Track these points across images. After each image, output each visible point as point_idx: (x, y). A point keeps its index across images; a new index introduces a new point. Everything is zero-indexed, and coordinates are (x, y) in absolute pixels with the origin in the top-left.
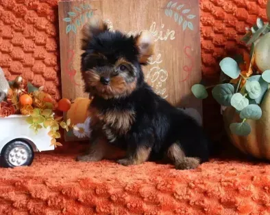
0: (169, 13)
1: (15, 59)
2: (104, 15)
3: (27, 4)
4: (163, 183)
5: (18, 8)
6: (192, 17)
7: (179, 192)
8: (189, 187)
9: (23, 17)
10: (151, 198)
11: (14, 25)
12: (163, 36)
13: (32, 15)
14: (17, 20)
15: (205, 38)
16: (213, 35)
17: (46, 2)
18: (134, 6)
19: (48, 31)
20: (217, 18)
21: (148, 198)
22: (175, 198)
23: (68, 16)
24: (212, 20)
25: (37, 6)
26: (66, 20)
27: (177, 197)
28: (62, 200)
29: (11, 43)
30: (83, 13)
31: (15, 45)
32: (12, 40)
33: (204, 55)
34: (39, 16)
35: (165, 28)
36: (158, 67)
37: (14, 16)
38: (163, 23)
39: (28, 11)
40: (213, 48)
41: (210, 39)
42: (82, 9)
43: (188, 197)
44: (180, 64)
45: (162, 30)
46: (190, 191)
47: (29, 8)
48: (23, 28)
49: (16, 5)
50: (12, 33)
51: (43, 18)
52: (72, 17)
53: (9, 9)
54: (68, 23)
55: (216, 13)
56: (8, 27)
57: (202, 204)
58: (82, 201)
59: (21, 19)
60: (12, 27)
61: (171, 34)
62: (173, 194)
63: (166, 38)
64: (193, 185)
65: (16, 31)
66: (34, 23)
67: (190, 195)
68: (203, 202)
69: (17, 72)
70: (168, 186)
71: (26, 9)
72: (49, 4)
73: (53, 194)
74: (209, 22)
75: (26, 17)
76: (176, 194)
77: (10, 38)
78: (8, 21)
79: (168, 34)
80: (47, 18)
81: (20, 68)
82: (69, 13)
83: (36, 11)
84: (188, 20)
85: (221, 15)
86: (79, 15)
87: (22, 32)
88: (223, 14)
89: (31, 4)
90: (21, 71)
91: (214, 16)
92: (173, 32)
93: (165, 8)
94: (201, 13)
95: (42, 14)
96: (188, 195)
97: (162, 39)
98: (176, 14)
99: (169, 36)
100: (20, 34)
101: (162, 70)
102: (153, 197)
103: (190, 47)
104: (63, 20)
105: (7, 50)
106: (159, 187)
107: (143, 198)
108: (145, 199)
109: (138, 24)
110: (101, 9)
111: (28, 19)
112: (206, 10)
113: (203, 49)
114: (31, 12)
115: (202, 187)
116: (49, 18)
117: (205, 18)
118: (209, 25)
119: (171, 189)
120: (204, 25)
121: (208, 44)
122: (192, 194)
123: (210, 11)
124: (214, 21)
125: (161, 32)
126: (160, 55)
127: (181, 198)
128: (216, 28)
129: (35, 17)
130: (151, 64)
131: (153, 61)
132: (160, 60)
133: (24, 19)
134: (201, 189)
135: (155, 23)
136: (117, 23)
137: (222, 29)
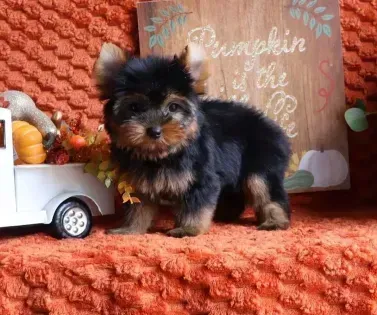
0: (295, 13)
1: (77, 87)
2: (202, 19)
3: (92, 9)
4: (306, 252)
5: (79, 13)
6: (328, 17)
7: (331, 266)
8: (345, 257)
9: (86, 26)
10: (290, 274)
11: (74, 39)
12: (288, 48)
13: (99, 23)
14: (78, 31)
15: (348, 49)
16: (359, 44)
17: (119, 4)
18: (245, 5)
19: (123, 45)
20: (365, 19)
21: (286, 274)
22: (324, 273)
23: (152, 23)
24: (356, 22)
25: (105, 10)
26: (148, 29)
27: (328, 273)
28: (161, 279)
29: (70, 64)
30: (172, 18)
31: (76, 67)
32: (73, 61)
33: (347, 72)
34: (109, 25)
35: (291, 36)
36: (282, 92)
37: (74, 26)
38: (288, 27)
39: (93, 19)
40: (360, 62)
41: (355, 49)
42: (171, 13)
43: (344, 271)
44: (314, 87)
45: (287, 37)
46: (347, 263)
47: (95, 13)
48: (87, 43)
49: (77, 10)
50: (72, 50)
51: (114, 27)
52: (157, 25)
53: (67, 16)
54: (152, 34)
55: (363, 12)
56: (66, 42)
57: (366, 283)
58: (190, 279)
59: (83, 30)
60: (71, 42)
61: (300, 44)
62: (320, 268)
63: (293, 50)
64: (350, 254)
65: (77, 47)
66: (102, 35)
67: (347, 270)
68: (367, 279)
69: (81, 104)
70: (315, 256)
71: (90, 15)
72: (123, 7)
73: (148, 269)
74: (353, 24)
75: (91, 27)
76: (327, 268)
77: (69, 58)
78: (65, 33)
79: (295, 43)
80: (120, 28)
81: (84, 100)
82: (153, 19)
83: (104, 17)
84: (323, 22)
85: (370, 15)
86: (166, 21)
87: (86, 48)
88: (371, 12)
89: (97, 7)
90: (86, 104)
91: (360, 16)
92: (303, 40)
93: (289, 6)
94: (341, 12)
95: (115, 22)
96: (343, 268)
97: (287, 51)
98: (306, 16)
99: (297, 47)
100: (82, 51)
101: (288, 96)
102: (293, 272)
103: (328, 62)
104: (145, 29)
105: (65, 74)
106: (301, 258)
107: (277, 274)
108: (281, 276)
109: (253, 31)
110: (198, 8)
111: (94, 29)
112: (347, 8)
113: (345, 64)
114: (98, 18)
115: (365, 256)
116: (123, 27)
117: (347, 20)
118: (352, 29)
119: (319, 260)
120: (346, 29)
121: (352, 58)
122: (350, 268)
123: (353, 10)
124: (359, 24)
125: (286, 41)
126: (285, 74)
127: (333, 273)
128: (363, 34)
129: (103, 27)
130: (273, 87)
131: (275, 83)
132: (285, 82)
133: (88, 30)
134: (362, 260)
135: (275, 28)
136: (222, 31)
137: (372, 35)
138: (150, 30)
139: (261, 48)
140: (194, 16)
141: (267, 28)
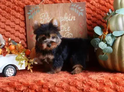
0: (72, 9)
1: (7, 31)
2: (45, 11)
4: (72, 82)
6: (82, 10)
7: (79, 86)
8: (83, 83)
9: (10, 13)
10: (67, 88)
11: (6, 17)
12: (70, 19)
13: (13, 12)
14: (7, 14)
15: (88, 19)
16: (91, 18)
17: (20, 6)
18: (57, 7)
19: (21, 18)
21: (66, 88)
22: (77, 88)
23: (29, 12)
24: (91, 11)
25: (16, 8)
26: (28, 13)
27: (78, 88)
28: (29, 91)
29: (5, 24)
30: (36, 10)
31: (7, 25)
32: (6, 23)
33: (88, 26)
34: (17, 12)
36: (68, 33)
37: (6, 13)
38: (70, 13)
39: (12, 10)
40: (92, 23)
42: (35, 9)
43: (83, 88)
44: (78, 31)
45: (70, 16)
46: (84, 85)
47: (13, 9)
49: (7, 8)
50: (5, 20)
51: (18, 13)
53: (4, 10)
54: (30, 15)
55: (93, 8)
56: (4, 17)
57: (89, 91)
58: (38, 91)
60: (5, 17)
62: (76, 87)
63: (71, 20)
64: (85, 82)
65: (7, 19)
66: (14, 15)
68: (90, 89)
69: (8, 36)
70: (74, 83)
73: (25, 88)
74: (90, 12)
75: (11, 13)
76: (78, 86)
77: (5, 22)
78: (4, 15)
79: (72, 18)
80: (20, 13)
81: (9, 35)
82: (30, 11)
83: (15, 10)
84: (81, 12)
85: (95, 9)
86: (34, 11)
87: (10, 19)
89: (13, 7)
90: (10, 36)
91: (92, 10)
92: (75, 17)
93: (70, 7)
94: (86, 8)
95: (18, 11)
96: (83, 87)
97: (70, 20)
98: (75, 9)
99: (73, 19)
101: (70, 34)
103: (82, 23)
104: (27, 13)
105: (3, 27)
106: (70, 83)
107: (63, 89)
108: (64, 89)
109: (59, 14)
110: (43, 8)
111: (12, 14)
112: (88, 7)
113: (87, 24)
114: (13, 10)
115: (89, 83)
117: (88, 11)
118: (89, 13)
119: (76, 84)
120: (88, 14)
121: (89, 22)
123: (90, 8)
124: (92, 12)
125: (69, 17)
126: (69, 27)
127: (80, 88)
128: (92, 15)
129: (15, 13)
130: (66, 31)
131: (66, 30)
132: (69, 29)
133: (10, 14)
134: (89, 84)
135: (66, 13)
136: (50, 14)
137: (95, 15)
138: (29, 14)
139: (62, 19)
140: (42, 10)
141: (64, 13)
